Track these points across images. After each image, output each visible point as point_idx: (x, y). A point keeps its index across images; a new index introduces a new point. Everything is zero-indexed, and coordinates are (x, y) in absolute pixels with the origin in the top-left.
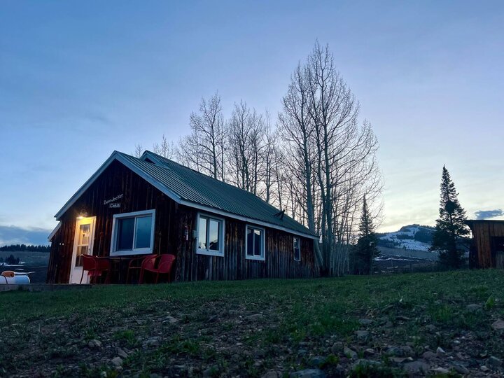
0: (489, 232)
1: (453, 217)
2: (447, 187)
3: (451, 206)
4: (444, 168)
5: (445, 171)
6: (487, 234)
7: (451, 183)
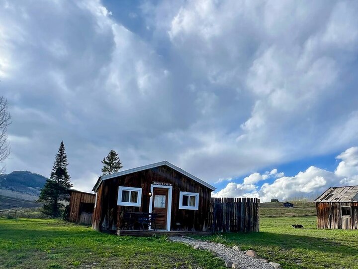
0: (81, 200)
1: (60, 180)
2: (61, 157)
3: (60, 172)
4: (62, 143)
5: (62, 145)
6: (79, 200)
7: (64, 155)
